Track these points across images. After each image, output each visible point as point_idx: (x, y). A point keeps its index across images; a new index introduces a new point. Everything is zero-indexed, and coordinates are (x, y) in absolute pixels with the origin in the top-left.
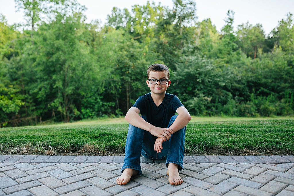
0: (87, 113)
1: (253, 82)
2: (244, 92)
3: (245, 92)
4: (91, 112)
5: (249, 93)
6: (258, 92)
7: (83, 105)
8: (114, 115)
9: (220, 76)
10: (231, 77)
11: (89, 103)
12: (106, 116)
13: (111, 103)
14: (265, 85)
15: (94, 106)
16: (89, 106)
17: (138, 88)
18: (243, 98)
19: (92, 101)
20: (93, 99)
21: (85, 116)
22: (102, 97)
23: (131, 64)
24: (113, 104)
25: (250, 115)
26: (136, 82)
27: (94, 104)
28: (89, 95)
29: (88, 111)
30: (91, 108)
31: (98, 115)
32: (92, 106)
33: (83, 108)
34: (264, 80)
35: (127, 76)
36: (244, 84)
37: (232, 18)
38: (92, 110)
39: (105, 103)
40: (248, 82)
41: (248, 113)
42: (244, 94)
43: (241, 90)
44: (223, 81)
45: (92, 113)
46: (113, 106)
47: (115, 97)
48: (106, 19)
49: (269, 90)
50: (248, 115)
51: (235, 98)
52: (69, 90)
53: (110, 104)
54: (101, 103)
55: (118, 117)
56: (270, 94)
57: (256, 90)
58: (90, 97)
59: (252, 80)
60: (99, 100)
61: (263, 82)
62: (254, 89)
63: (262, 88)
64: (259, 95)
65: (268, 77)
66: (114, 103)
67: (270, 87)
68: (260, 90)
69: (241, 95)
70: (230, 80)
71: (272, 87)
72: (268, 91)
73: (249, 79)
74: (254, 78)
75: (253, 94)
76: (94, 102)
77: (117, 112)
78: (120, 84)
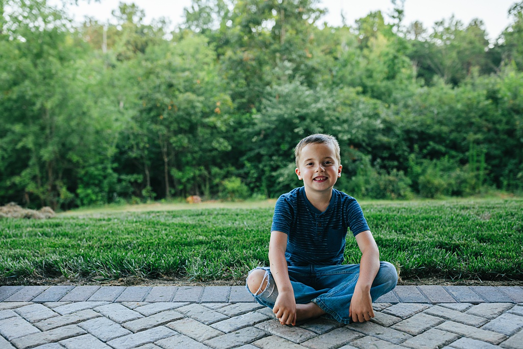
0: (87, 195)
1: (417, 133)
2: (397, 151)
3: (400, 152)
4: (96, 193)
5: (406, 154)
6: (425, 151)
7: (81, 179)
8: (138, 199)
9: (345, 121)
10: (362, 122)
11: (92, 177)
12: (122, 200)
13: (135, 176)
14: (439, 138)
15: (100, 182)
16: (91, 181)
17: (184, 147)
18: (396, 163)
19: (96, 173)
20: (97, 169)
21: (85, 202)
22: (115, 165)
23: (167, 100)
24: (139, 178)
25: (396, 196)
26: (180, 136)
27: (100, 178)
28: (91, 162)
29: (89, 191)
30: (96, 185)
31: (110, 200)
32: (97, 182)
33: (80, 186)
34: (436, 128)
35: (162, 124)
36: (398, 136)
37: (400, 8)
38: (97, 190)
39: (123, 177)
40: (407, 132)
41: (393, 191)
42: (400, 156)
43: (393, 147)
44: (348, 132)
45: (97, 196)
46: (139, 181)
47: (143, 164)
48: (182, 17)
49: (446, 146)
50: (393, 195)
51: (375, 163)
52: (47, 153)
53: (132, 178)
54: (115, 175)
55: (145, 203)
56: (444, 155)
57: (421, 148)
58: (94, 165)
59: (414, 128)
60: (110, 171)
61: (435, 132)
62: (416, 146)
63: (431, 143)
64: (425, 157)
65: (445, 121)
66: (141, 177)
67: (448, 142)
68: (429, 148)
69: (392, 157)
70: (363, 129)
71: (451, 141)
72: (443, 149)
73: (409, 127)
74: (419, 123)
75: (413, 156)
76: (100, 175)
77: (144, 192)
78: (146, 139)
